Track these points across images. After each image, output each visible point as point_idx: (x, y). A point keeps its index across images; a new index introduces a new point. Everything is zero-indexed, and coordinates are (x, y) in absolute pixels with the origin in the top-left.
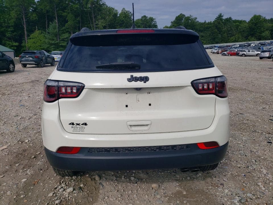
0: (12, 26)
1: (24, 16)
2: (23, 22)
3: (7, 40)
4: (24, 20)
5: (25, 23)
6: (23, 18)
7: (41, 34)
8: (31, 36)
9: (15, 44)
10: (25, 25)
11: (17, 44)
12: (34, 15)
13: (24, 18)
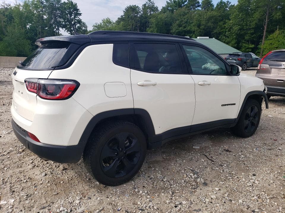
0: (253, 28)
1: (267, 16)
2: (265, 22)
3: (244, 43)
4: (266, 21)
5: (266, 23)
6: (265, 19)
7: (282, 34)
8: (270, 37)
9: (251, 46)
10: (266, 25)
11: (253, 46)
12: (278, 14)
13: (267, 18)
